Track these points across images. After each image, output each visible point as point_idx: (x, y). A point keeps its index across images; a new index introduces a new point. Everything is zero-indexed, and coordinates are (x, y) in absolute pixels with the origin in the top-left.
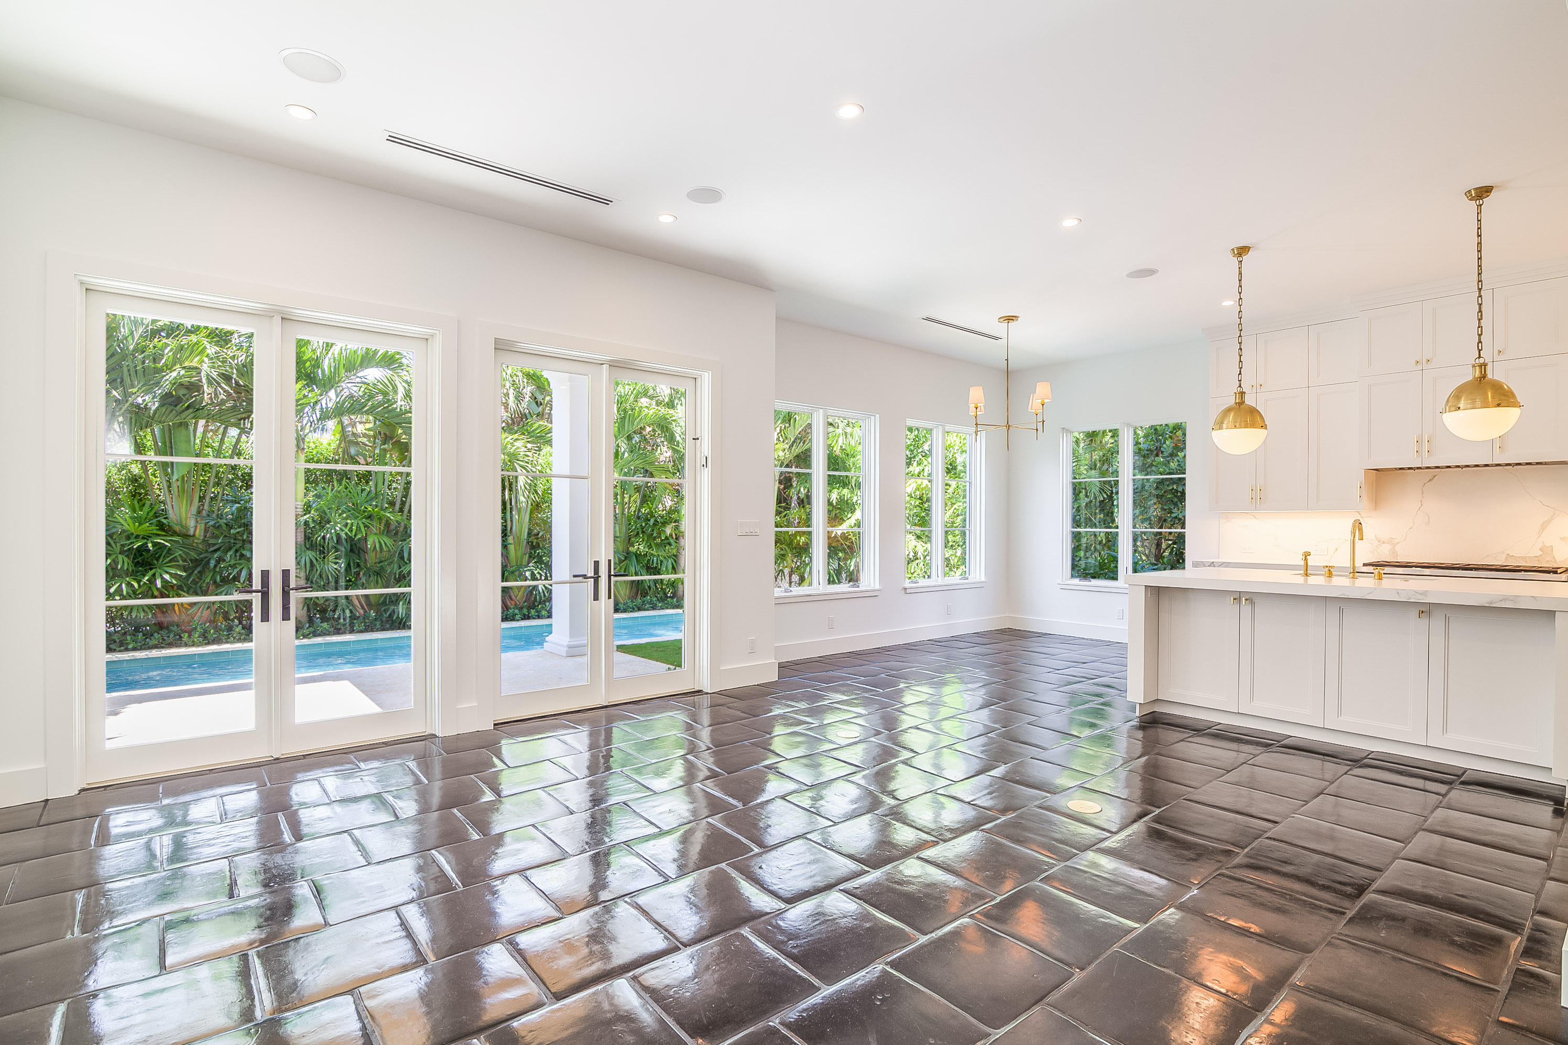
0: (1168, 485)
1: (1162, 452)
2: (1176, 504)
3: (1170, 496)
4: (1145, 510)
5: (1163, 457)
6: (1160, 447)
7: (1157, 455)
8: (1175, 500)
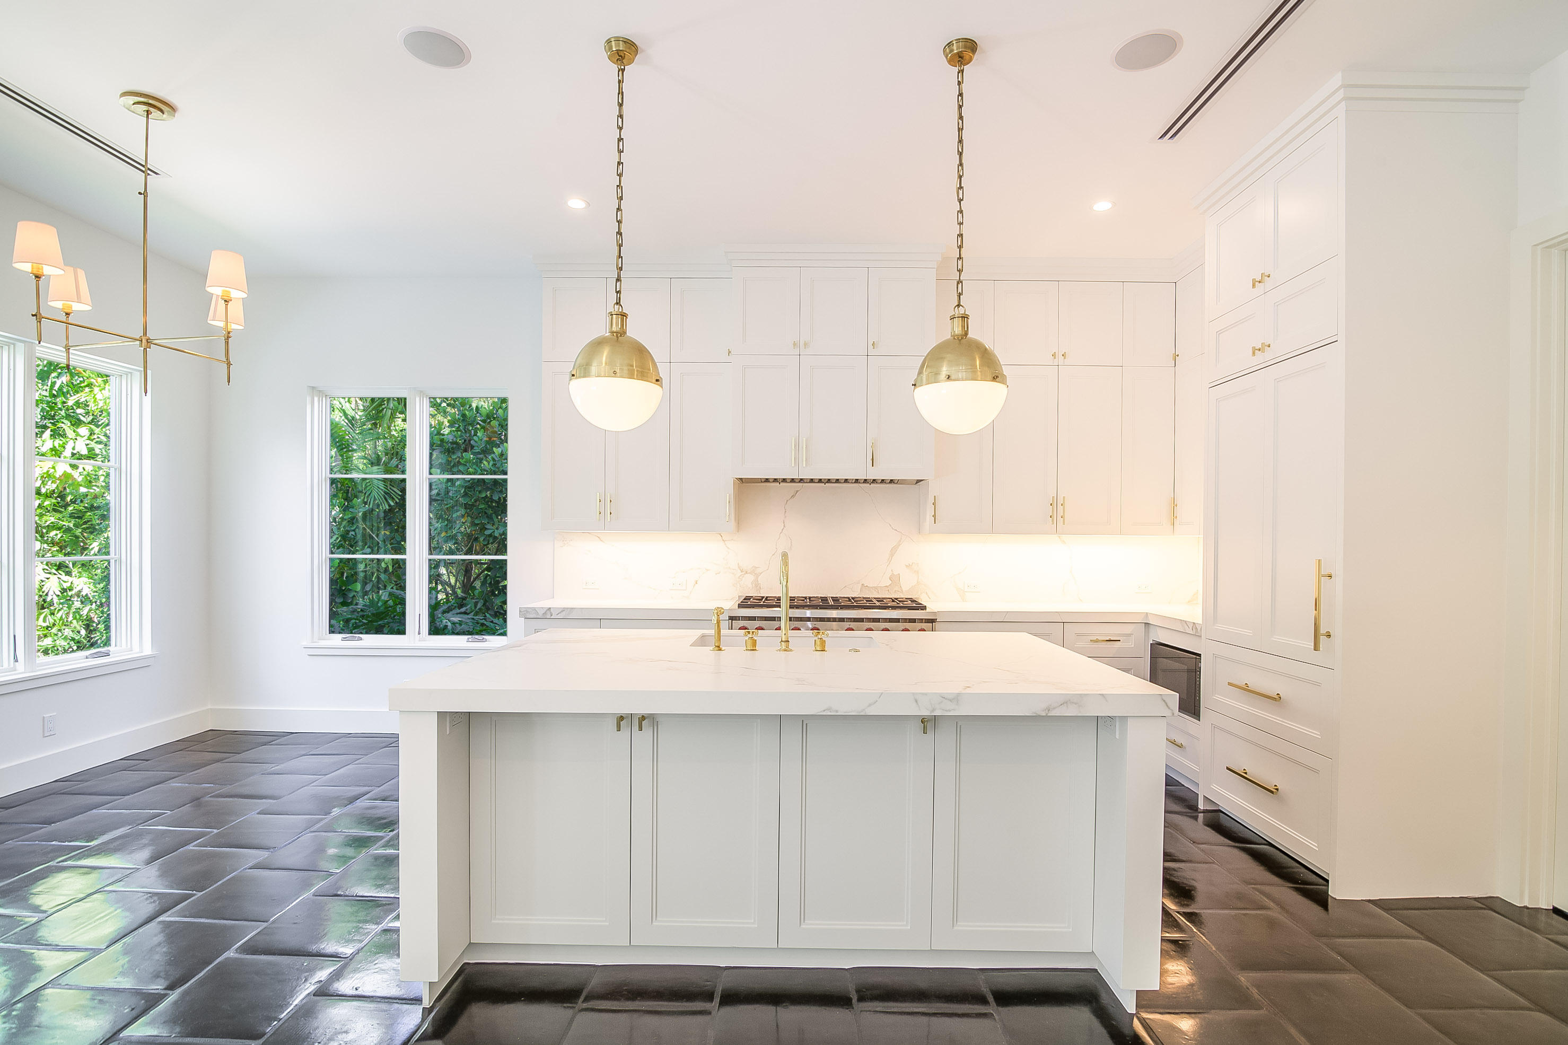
0: (480, 492)
1: (472, 447)
2: (490, 518)
3: (482, 506)
4: (450, 524)
5: (473, 454)
6: (470, 441)
7: (465, 450)
8: (490, 512)
